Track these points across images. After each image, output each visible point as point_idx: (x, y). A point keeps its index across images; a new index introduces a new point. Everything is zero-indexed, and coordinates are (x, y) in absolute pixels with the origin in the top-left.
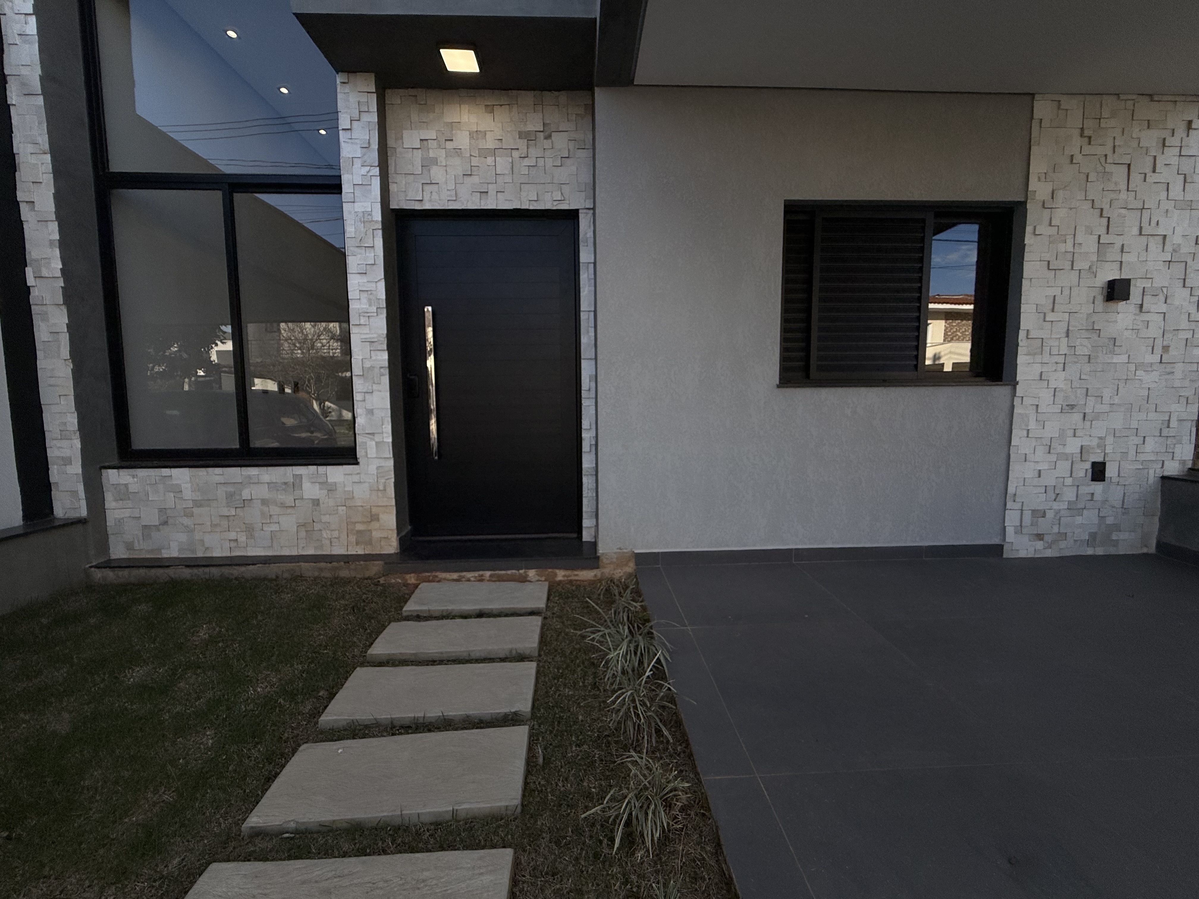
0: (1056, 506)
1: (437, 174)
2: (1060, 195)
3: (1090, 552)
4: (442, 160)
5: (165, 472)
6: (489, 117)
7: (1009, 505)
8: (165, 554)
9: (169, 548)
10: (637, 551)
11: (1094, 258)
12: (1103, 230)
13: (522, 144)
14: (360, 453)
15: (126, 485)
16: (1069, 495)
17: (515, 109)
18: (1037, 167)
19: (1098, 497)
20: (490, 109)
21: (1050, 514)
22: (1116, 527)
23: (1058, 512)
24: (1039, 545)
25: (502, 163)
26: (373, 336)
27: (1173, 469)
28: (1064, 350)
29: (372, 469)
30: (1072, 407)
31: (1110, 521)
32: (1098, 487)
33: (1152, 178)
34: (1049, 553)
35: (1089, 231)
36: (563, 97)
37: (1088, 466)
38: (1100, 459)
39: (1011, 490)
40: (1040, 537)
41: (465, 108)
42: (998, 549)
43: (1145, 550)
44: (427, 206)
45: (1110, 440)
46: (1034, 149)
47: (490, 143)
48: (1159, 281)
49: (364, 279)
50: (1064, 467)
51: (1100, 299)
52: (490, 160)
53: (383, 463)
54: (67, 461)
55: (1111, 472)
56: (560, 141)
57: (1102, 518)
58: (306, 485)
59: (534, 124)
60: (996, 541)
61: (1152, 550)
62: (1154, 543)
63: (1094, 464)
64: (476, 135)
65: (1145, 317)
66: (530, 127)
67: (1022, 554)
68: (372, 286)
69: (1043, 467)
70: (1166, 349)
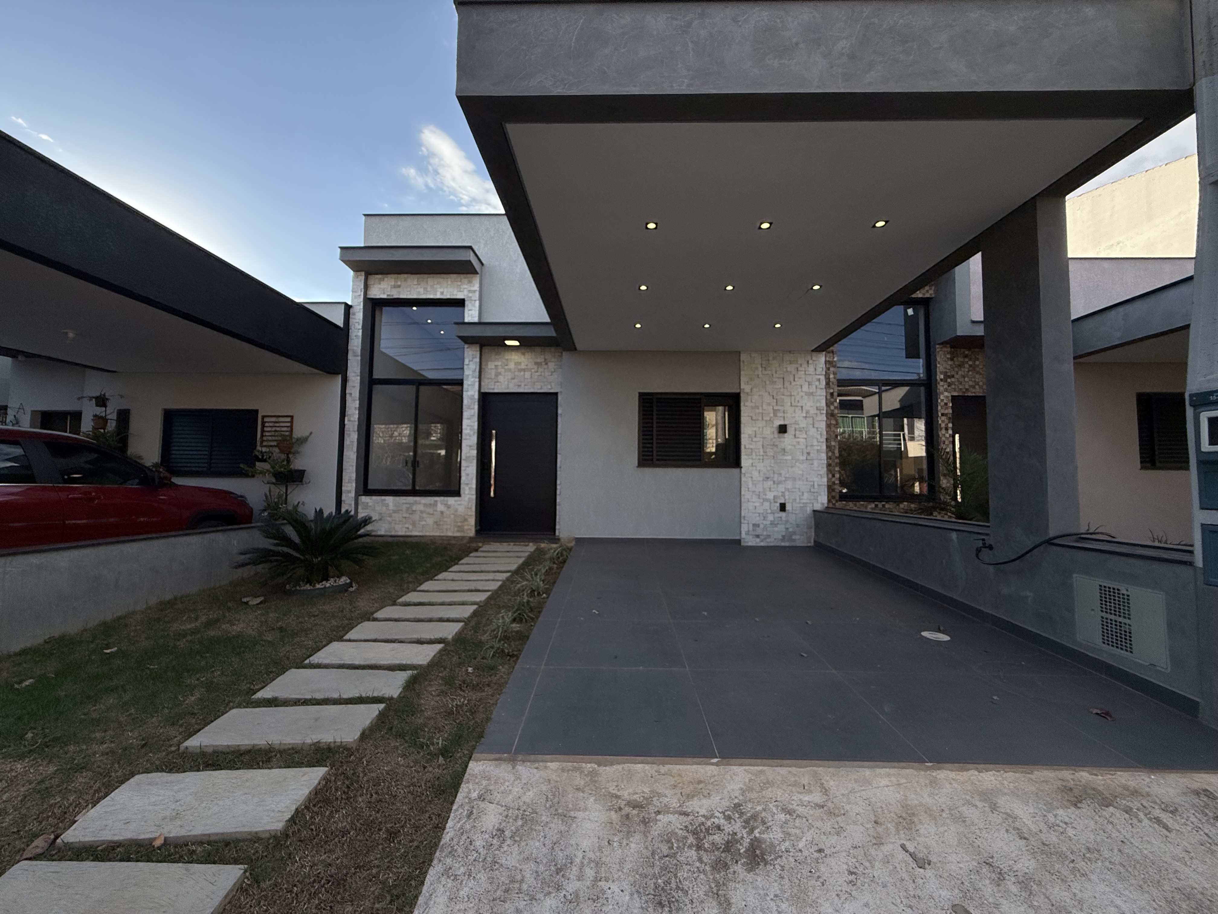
0: (765, 522)
1: (501, 378)
2: (754, 390)
3: (783, 544)
4: (503, 374)
5: (383, 498)
6: (522, 357)
7: (742, 521)
8: (379, 533)
9: (381, 530)
10: (576, 536)
11: (772, 415)
12: (775, 404)
13: (536, 367)
14: (462, 492)
15: (367, 503)
16: (771, 518)
17: (533, 354)
18: (743, 379)
19: (784, 519)
20: (524, 354)
21: (762, 526)
22: (794, 533)
23: (765, 526)
24: (758, 540)
25: (527, 375)
26: (471, 444)
27: (818, 507)
28: (762, 453)
29: (466, 499)
30: (768, 478)
31: (791, 530)
32: (783, 514)
33: (793, 383)
34: (762, 544)
35: (769, 404)
36: (553, 349)
37: (778, 505)
38: (783, 501)
39: (743, 514)
40: (758, 536)
41: (513, 353)
42: (739, 541)
43: (809, 545)
44: (496, 391)
45: (787, 493)
46: (742, 373)
47: (523, 367)
48: (803, 424)
49: (469, 421)
50: (767, 504)
51: (776, 432)
52: (522, 373)
53: (470, 496)
54: (349, 492)
55: (788, 507)
56: (551, 365)
57: (787, 529)
58: (439, 505)
59: (540, 359)
60: (738, 538)
61: (812, 544)
62: (812, 541)
63: (781, 504)
64: (518, 364)
65: (798, 440)
66: (539, 360)
67: (750, 544)
68: (472, 424)
69: (757, 504)
70: (808, 454)
